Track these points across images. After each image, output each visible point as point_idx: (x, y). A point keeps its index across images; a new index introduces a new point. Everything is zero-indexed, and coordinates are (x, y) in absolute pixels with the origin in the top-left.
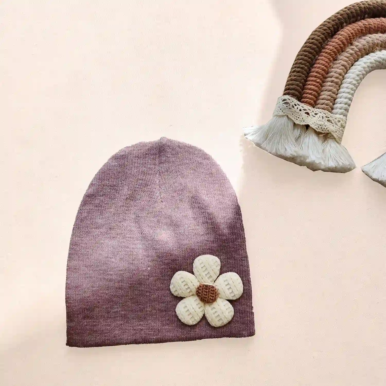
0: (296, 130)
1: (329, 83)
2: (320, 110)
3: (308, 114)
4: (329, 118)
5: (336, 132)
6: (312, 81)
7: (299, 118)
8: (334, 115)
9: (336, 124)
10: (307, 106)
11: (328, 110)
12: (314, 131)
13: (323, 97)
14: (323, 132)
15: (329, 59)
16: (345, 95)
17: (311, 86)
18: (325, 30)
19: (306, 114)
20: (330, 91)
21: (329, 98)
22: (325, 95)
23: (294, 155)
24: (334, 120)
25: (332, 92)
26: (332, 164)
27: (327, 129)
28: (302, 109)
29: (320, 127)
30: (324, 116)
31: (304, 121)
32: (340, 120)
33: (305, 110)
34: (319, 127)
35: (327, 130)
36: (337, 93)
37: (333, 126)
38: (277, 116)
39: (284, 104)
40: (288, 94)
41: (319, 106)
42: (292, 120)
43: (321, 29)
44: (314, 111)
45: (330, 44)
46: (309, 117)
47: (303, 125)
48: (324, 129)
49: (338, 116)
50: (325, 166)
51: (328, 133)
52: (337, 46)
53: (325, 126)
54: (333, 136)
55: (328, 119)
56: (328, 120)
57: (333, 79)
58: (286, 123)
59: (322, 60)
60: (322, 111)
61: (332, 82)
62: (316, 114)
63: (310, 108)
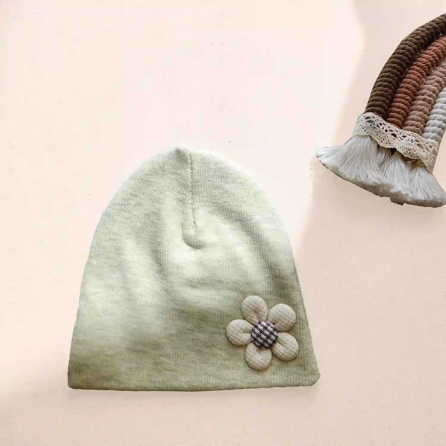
0: (380, 154)
1: (420, 102)
2: (409, 133)
3: (394, 135)
4: (418, 141)
5: (427, 159)
6: (400, 98)
7: (384, 140)
8: (425, 139)
9: (427, 150)
10: (395, 127)
11: (418, 133)
12: (400, 156)
13: (412, 117)
14: (412, 158)
15: (421, 73)
16: (439, 116)
17: (399, 103)
18: (418, 39)
19: (393, 136)
20: (421, 110)
21: (420, 118)
22: (415, 115)
23: (377, 183)
24: (424, 145)
25: (424, 112)
26: (420, 196)
27: (416, 154)
28: (388, 129)
29: (409, 152)
30: (414, 139)
31: (390, 144)
32: (431, 145)
33: (391, 131)
34: (407, 152)
35: (416, 156)
36: (429, 113)
37: (424, 152)
38: (358, 136)
39: (367, 123)
40: (372, 111)
41: (408, 127)
42: (376, 141)
43: (413, 38)
44: (402, 133)
45: (423, 57)
46: (396, 140)
47: (388, 149)
48: (413, 154)
49: (429, 140)
50: (412, 198)
51: (417, 160)
52: (432, 59)
53: (415, 151)
54: (423, 163)
55: (419, 143)
56: (418, 145)
57: (425, 97)
58: (368, 145)
59: (413, 74)
60: (412, 133)
61: (424, 100)
62: (404, 137)
63: (398, 129)
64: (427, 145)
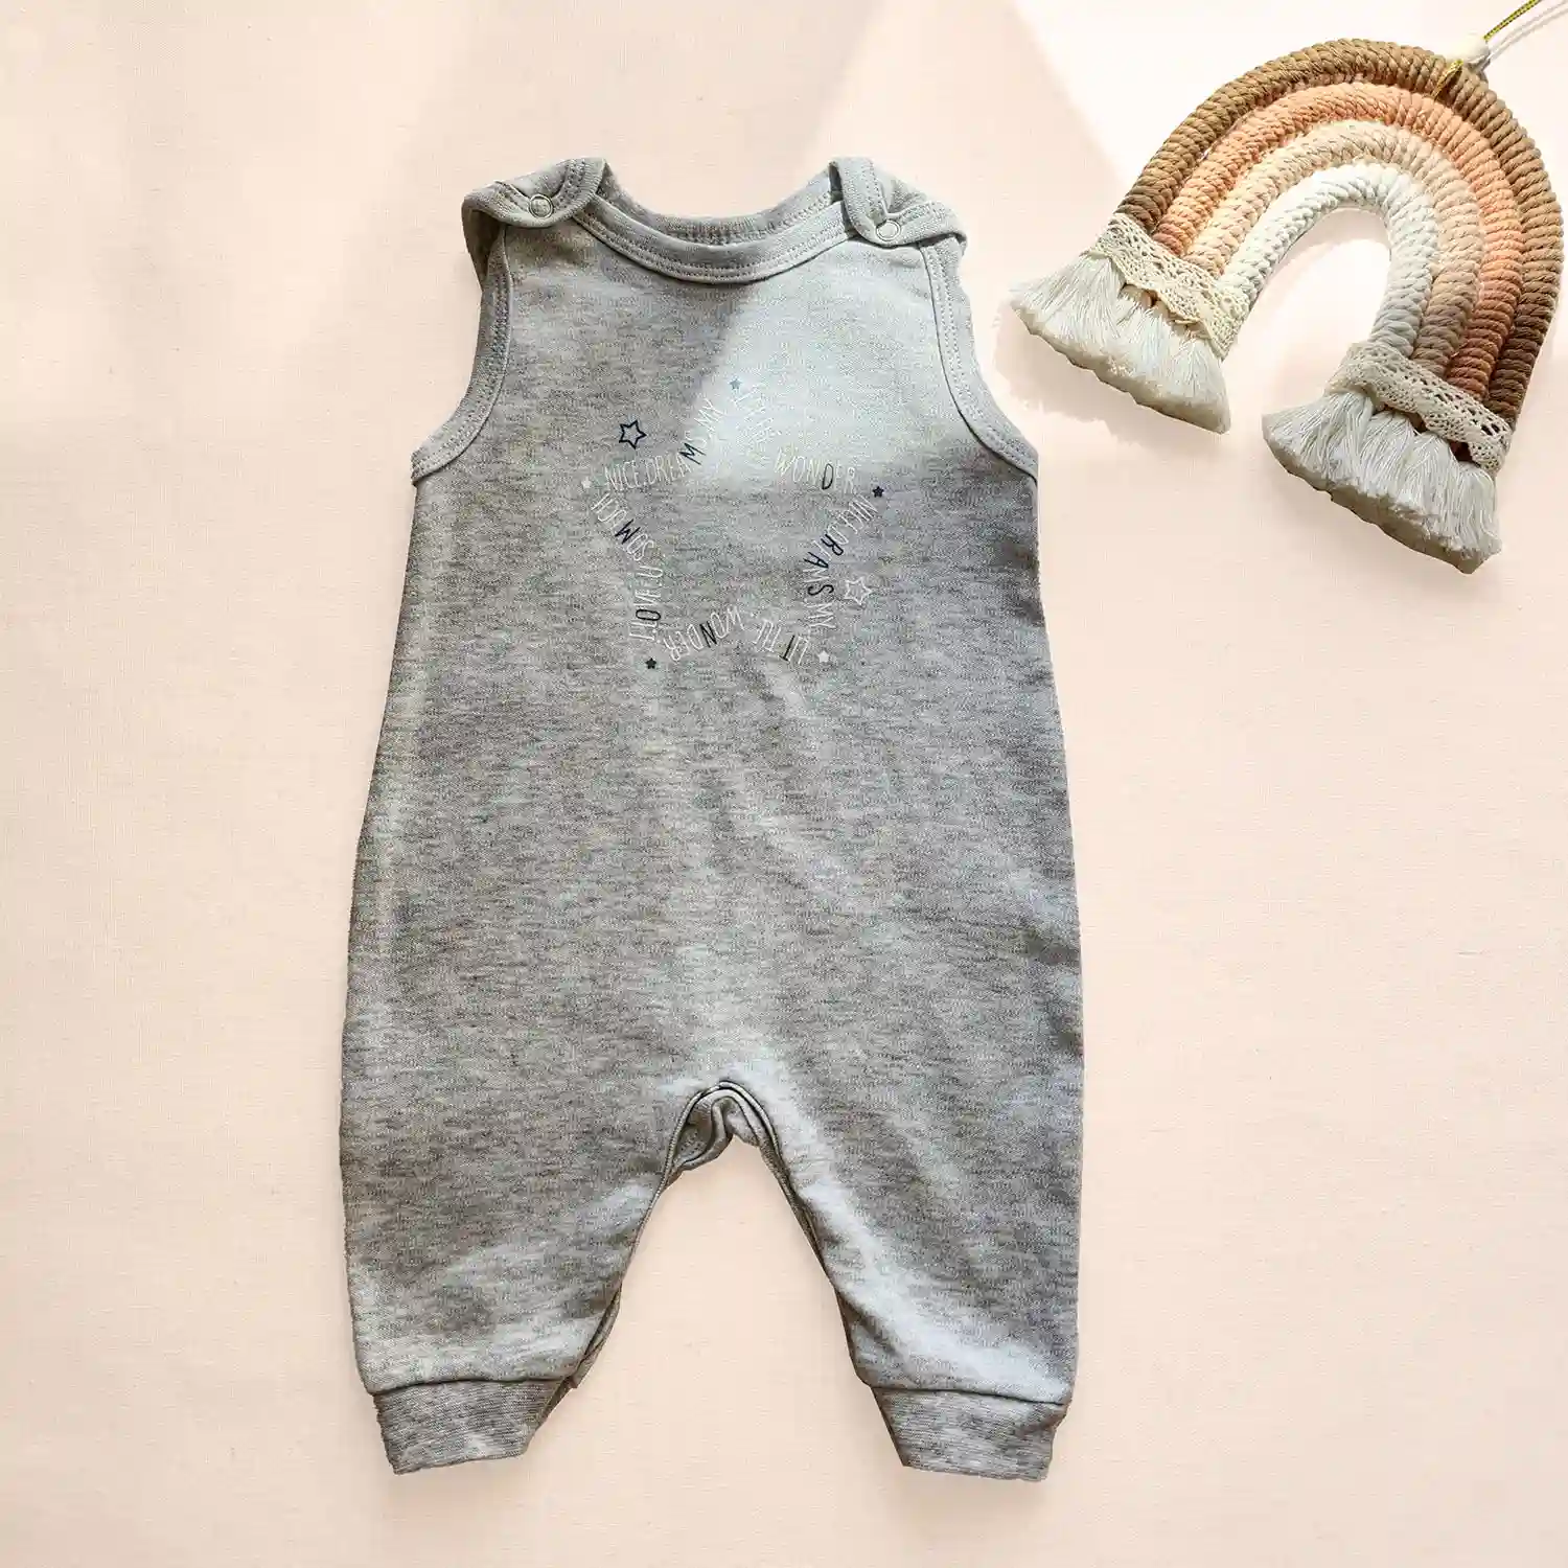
0: (1124, 298)
1: (1228, 211)
2: (1190, 267)
3: (1160, 266)
5: (1215, 324)
6: (1189, 196)
7: (1137, 270)
9: (1220, 306)
10: (1164, 250)
11: (1209, 270)
12: (1166, 310)
13: (1206, 238)
14: (1186, 318)
15: (1242, 155)
17: (1184, 207)
18: (1250, 86)
19: (1155, 267)
20: (1225, 228)
21: (1221, 244)
22: (1211, 234)
23: (1107, 352)
24: (1216, 295)
25: (1231, 234)
27: (1195, 310)
28: (1149, 252)
29: (1181, 303)
30: (1197, 280)
31: (1147, 281)
32: (1230, 297)
33: (1155, 257)
34: (1177, 302)
35: (1194, 314)
36: (1241, 237)
37: (1212, 309)
38: (1087, 254)
39: (1109, 232)
40: (1126, 211)
41: (1193, 257)
42: (1121, 274)
43: (1242, 82)
44: (1177, 265)
45: (1253, 122)
46: (1162, 276)
47: (1143, 290)
48: (1189, 308)
49: (1229, 289)
51: (1195, 323)
52: (1269, 130)
53: (1194, 304)
54: (1206, 331)
55: (1205, 289)
56: (1202, 293)
57: (1239, 202)
58: (1103, 276)
59: (1225, 153)
60: (1195, 269)
61: (1236, 208)
62: (1179, 273)
63: (1171, 256)
64: (1220, 295)
